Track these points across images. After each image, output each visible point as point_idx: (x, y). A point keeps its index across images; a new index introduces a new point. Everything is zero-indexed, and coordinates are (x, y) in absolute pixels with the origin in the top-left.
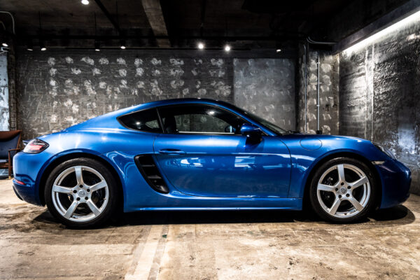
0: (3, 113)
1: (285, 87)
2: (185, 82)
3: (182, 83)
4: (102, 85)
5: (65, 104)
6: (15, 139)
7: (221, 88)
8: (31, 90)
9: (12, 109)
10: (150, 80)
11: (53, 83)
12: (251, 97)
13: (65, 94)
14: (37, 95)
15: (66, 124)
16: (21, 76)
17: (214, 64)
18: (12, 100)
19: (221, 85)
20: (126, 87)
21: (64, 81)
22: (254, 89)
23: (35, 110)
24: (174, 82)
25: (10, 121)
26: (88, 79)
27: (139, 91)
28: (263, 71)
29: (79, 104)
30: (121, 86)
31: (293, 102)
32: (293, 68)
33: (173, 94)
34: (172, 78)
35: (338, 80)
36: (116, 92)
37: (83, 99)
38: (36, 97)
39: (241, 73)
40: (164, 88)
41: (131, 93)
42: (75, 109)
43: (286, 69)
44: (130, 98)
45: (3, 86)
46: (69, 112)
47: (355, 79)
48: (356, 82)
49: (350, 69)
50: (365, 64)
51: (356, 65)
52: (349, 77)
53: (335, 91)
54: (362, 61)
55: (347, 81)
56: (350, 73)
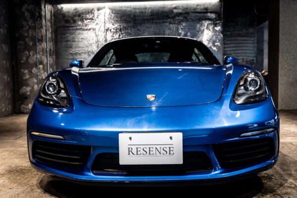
47: (81, 32)
48: (83, 34)
49: (72, 22)
50: (93, 22)
51: (82, 20)
52: (71, 28)
53: (52, 37)
54: (90, 19)
55: (68, 31)
56: (72, 25)
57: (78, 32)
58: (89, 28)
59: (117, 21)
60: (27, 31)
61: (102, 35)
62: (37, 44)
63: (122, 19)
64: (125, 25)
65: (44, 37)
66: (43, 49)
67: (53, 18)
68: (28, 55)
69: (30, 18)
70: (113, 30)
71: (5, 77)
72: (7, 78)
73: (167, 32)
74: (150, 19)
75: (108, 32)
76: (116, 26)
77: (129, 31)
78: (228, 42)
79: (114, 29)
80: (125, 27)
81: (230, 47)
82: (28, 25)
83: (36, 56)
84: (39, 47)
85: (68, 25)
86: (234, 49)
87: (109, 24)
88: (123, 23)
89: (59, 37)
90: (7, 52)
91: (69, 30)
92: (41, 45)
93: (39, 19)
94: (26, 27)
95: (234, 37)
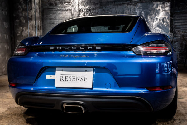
1: (4, 8)
31: (9, 21)
47: (61, 12)
48: (62, 14)
49: (54, 4)
50: (70, 5)
51: (62, 3)
52: (54, 9)
53: (40, 17)
54: (67, 2)
55: (52, 12)
56: (55, 7)
57: (59, 12)
58: (67, 9)
59: (87, 3)
60: (22, 12)
61: (76, 15)
62: (29, 22)
63: (91, 2)
64: (93, 6)
65: (33, 17)
66: (32, 25)
67: (41, 2)
68: (22, 30)
69: (24, 3)
70: (84, 11)
71: (6, 46)
72: (7, 47)
73: (126, 11)
74: (113, 2)
75: (80, 12)
76: (87, 7)
77: (96, 11)
78: (178, 19)
79: (85, 9)
80: (94, 8)
81: (179, 22)
82: (22, 8)
83: (27, 31)
84: (30, 24)
85: (52, 7)
86: (183, 24)
87: (82, 6)
88: (92, 5)
89: (45, 16)
90: (7, 28)
92: (31, 22)
93: (30, 3)
94: (20, 9)
95: (183, 14)
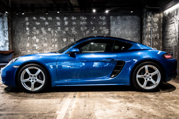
0: (6, 43)
1: (135, 29)
2: (87, 28)
3: (86, 28)
4: (49, 29)
5: (33, 38)
6: (12, 54)
7: (104, 30)
8: (18, 32)
9: (10, 41)
10: (71, 27)
11: (27, 29)
12: (119, 34)
13: (33, 34)
14: (21, 34)
15: (34, 47)
16: (13, 26)
17: (101, 19)
18: (10, 37)
19: (104, 29)
20: (60, 30)
21: (33, 28)
22: (120, 30)
23: (20, 41)
24: (82, 27)
25: (9, 46)
26: (43, 27)
27: (66, 32)
28: (124, 22)
29: (39, 38)
30: (58, 30)
31: (139, 37)
32: (139, 20)
33: (82, 34)
34: (81, 26)
35: (162, 26)
36: (56, 33)
37: (41, 36)
38: (20, 35)
39: (114, 23)
40: (78, 31)
41: (62, 33)
42: (37, 40)
43: (136, 21)
44: (62, 35)
45: (6, 31)
46: (35, 42)
47: (170, 25)
50: (174, 18)
53: (160, 31)
56: (167, 22)
91: (166, 25)
